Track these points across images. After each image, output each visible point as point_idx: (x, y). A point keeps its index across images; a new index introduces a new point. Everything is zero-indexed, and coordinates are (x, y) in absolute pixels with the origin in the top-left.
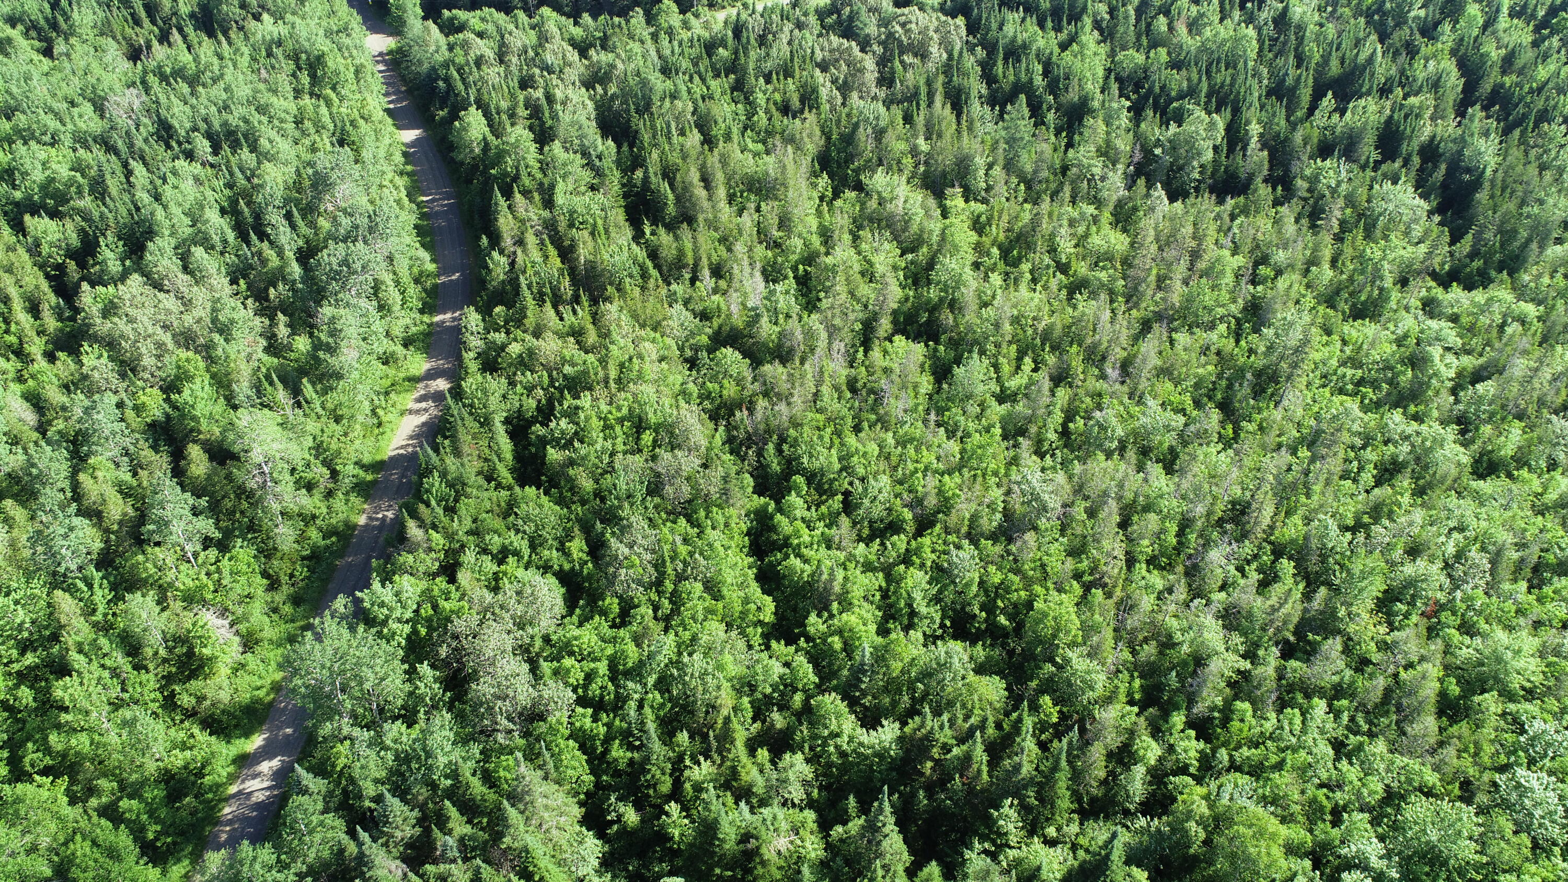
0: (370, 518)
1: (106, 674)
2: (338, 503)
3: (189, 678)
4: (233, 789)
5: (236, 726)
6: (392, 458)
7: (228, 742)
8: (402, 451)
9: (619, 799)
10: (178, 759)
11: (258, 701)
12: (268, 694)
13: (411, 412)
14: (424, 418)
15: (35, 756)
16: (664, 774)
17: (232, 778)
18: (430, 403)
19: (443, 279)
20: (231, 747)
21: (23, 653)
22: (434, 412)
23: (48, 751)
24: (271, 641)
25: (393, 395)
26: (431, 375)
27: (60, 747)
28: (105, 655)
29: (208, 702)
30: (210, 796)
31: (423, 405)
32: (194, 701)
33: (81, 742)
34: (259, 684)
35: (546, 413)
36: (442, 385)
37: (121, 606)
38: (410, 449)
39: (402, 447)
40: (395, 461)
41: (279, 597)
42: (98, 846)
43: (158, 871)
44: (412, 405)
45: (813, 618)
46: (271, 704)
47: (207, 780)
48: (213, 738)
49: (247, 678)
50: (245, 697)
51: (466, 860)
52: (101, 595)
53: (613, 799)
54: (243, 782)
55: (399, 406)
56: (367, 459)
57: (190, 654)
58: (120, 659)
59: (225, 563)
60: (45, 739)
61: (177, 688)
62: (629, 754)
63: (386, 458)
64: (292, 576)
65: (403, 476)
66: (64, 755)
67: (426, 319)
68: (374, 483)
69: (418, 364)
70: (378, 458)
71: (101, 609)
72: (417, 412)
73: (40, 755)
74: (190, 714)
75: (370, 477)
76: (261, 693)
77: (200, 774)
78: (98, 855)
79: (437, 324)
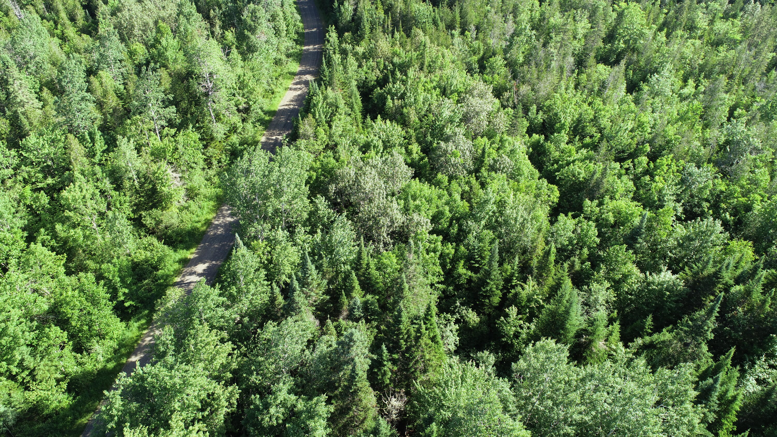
0: (268, 139)
1: (97, 191)
2: (249, 126)
3: (151, 208)
4: (177, 279)
5: (181, 242)
6: (280, 110)
7: (175, 251)
8: (286, 107)
9: (462, 304)
10: (141, 255)
11: (196, 229)
12: (202, 226)
13: (291, 89)
14: (299, 92)
15: (45, 237)
16: (497, 288)
17: (177, 273)
18: (303, 86)
19: (307, 31)
20: (177, 254)
21: (45, 178)
22: (305, 90)
23: (55, 236)
24: (205, 197)
25: (280, 78)
26: (301, 73)
27: (63, 235)
28: (98, 180)
29: (164, 225)
30: (162, 281)
31: (299, 86)
32: (154, 222)
33: (78, 233)
34: (197, 219)
35: (382, 83)
36: (309, 78)
37: (111, 154)
38: (292, 107)
39: (286, 105)
40: (282, 112)
41: (211, 173)
42: (85, 293)
43: (124, 324)
44: (290, 86)
45: (587, 202)
46: (204, 233)
47: (160, 272)
48: (166, 247)
49: (189, 215)
50: (189, 226)
51: (368, 321)
52: (100, 145)
53: (458, 304)
54: (184, 276)
55: (284, 85)
56: (266, 108)
57: (154, 190)
58: (107, 184)
59: (180, 138)
60: (53, 228)
61: (143, 213)
62: (469, 273)
63: (277, 110)
64: (219, 162)
65: (288, 119)
66: (65, 241)
67: (298, 47)
68: (270, 121)
69: (295, 67)
70: (273, 109)
71: (99, 154)
72: (295, 89)
73: (49, 237)
74: (151, 232)
75: (267, 118)
76: (199, 225)
77: (156, 268)
78: (83, 299)
79: (305, 50)
